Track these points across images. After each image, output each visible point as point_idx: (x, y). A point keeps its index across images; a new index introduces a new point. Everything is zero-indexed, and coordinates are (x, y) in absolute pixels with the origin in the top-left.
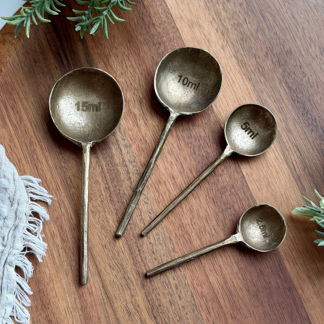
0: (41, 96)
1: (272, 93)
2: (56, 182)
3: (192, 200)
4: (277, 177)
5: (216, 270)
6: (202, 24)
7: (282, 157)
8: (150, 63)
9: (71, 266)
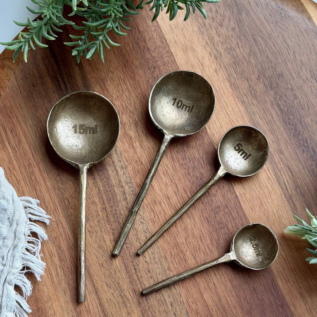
0: (39, 119)
1: (265, 115)
2: (54, 203)
3: (187, 220)
4: (270, 197)
5: (211, 288)
6: (196, 48)
7: (274, 178)
8: (146, 86)
9: (69, 284)
